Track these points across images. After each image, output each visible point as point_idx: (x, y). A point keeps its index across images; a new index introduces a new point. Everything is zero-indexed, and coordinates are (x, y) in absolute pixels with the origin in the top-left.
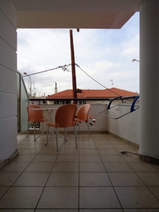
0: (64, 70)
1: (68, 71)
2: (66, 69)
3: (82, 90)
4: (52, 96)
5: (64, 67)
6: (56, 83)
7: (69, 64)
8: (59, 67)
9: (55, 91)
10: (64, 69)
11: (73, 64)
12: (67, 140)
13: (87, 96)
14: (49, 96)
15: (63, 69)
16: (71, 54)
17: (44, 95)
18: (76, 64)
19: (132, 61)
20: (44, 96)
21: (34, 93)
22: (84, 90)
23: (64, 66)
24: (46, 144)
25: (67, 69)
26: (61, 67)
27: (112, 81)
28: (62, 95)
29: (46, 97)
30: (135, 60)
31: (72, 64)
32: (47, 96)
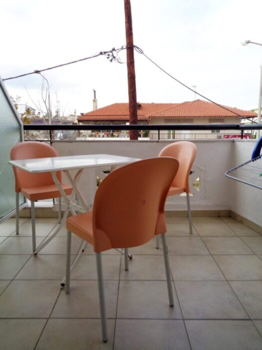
0: (111, 61)
1: (120, 63)
2: (114, 57)
3: (142, 103)
4: (87, 115)
5: (110, 54)
6: (95, 92)
7: (121, 47)
8: (101, 53)
9: (94, 106)
10: (110, 58)
11: (130, 48)
12: (131, 258)
13: (149, 115)
14: (82, 114)
15: (108, 58)
16: (126, 23)
17: (75, 112)
18: (135, 46)
19: (244, 45)
20: (74, 114)
21: (56, 110)
22: (145, 104)
23: (111, 52)
24: (63, 285)
25: (118, 58)
26: (105, 53)
27: (195, 87)
28: (107, 114)
29: (78, 116)
30: (248, 42)
31: (127, 45)
32: (80, 115)
